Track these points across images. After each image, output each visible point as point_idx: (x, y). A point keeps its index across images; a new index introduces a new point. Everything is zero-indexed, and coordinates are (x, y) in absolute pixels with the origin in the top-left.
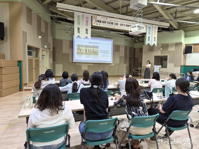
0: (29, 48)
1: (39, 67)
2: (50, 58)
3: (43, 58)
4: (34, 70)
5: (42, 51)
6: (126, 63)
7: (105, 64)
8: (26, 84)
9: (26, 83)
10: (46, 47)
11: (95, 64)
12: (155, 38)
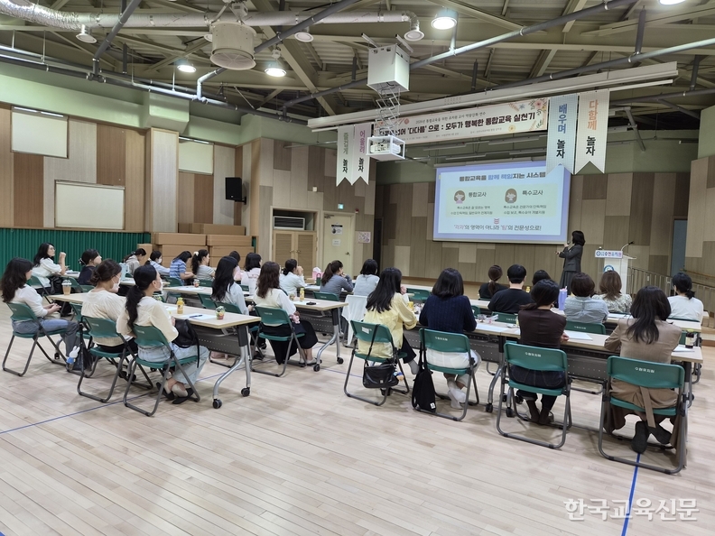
0: (276, 212)
1: (314, 249)
2: (358, 229)
3: (334, 232)
5: (327, 216)
7: (537, 248)
10: (341, 207)
11: (499, 246)
12: (591, 141)
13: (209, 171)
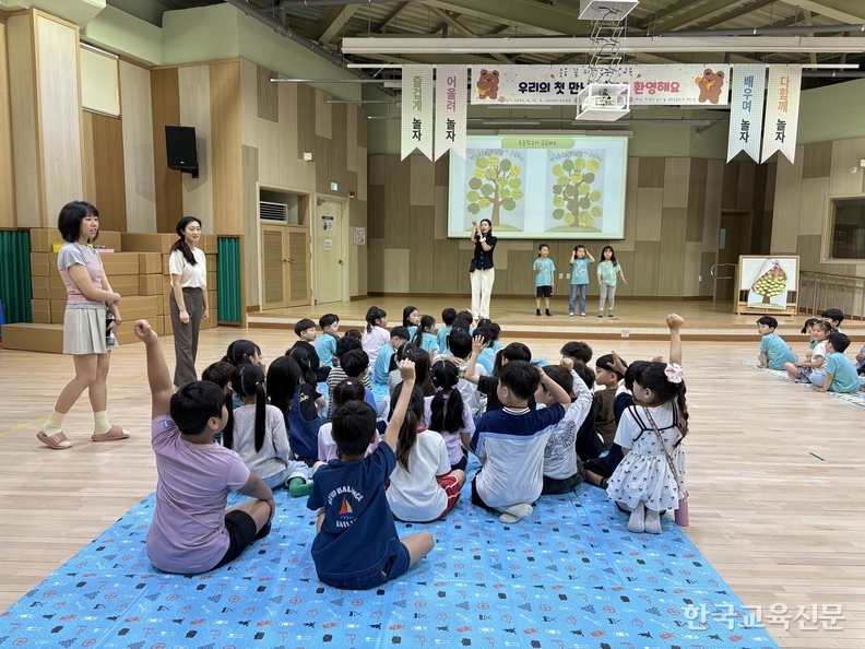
0: (266, 194)
1: (308, 256)
2: (353, 224)
3: (325, 228)
4: (286, 268)
5: (320, 202)
6: (699, 239)
8: (254, 309)
9: (254, 304)
10: (335, 187)
12: (781, 125)
13: (115, 112)
